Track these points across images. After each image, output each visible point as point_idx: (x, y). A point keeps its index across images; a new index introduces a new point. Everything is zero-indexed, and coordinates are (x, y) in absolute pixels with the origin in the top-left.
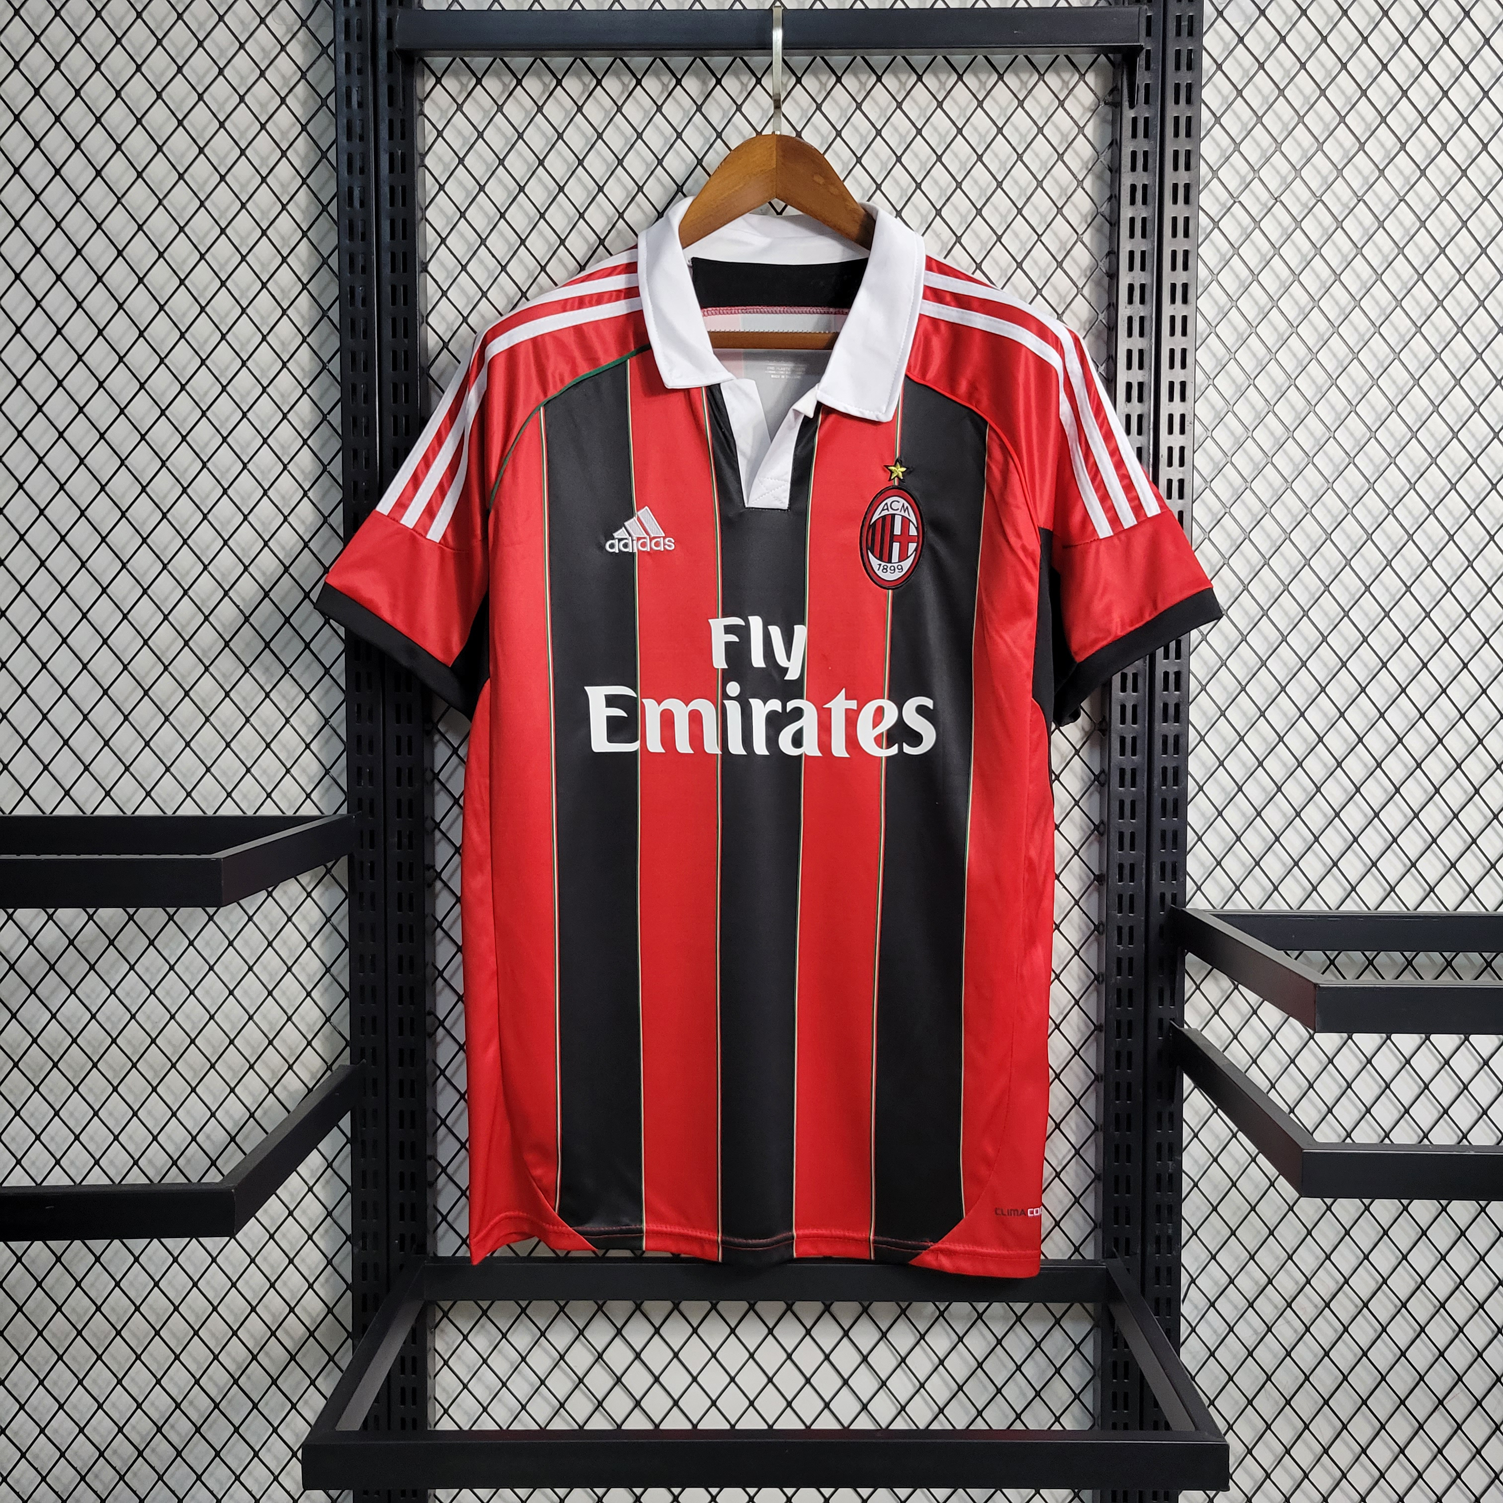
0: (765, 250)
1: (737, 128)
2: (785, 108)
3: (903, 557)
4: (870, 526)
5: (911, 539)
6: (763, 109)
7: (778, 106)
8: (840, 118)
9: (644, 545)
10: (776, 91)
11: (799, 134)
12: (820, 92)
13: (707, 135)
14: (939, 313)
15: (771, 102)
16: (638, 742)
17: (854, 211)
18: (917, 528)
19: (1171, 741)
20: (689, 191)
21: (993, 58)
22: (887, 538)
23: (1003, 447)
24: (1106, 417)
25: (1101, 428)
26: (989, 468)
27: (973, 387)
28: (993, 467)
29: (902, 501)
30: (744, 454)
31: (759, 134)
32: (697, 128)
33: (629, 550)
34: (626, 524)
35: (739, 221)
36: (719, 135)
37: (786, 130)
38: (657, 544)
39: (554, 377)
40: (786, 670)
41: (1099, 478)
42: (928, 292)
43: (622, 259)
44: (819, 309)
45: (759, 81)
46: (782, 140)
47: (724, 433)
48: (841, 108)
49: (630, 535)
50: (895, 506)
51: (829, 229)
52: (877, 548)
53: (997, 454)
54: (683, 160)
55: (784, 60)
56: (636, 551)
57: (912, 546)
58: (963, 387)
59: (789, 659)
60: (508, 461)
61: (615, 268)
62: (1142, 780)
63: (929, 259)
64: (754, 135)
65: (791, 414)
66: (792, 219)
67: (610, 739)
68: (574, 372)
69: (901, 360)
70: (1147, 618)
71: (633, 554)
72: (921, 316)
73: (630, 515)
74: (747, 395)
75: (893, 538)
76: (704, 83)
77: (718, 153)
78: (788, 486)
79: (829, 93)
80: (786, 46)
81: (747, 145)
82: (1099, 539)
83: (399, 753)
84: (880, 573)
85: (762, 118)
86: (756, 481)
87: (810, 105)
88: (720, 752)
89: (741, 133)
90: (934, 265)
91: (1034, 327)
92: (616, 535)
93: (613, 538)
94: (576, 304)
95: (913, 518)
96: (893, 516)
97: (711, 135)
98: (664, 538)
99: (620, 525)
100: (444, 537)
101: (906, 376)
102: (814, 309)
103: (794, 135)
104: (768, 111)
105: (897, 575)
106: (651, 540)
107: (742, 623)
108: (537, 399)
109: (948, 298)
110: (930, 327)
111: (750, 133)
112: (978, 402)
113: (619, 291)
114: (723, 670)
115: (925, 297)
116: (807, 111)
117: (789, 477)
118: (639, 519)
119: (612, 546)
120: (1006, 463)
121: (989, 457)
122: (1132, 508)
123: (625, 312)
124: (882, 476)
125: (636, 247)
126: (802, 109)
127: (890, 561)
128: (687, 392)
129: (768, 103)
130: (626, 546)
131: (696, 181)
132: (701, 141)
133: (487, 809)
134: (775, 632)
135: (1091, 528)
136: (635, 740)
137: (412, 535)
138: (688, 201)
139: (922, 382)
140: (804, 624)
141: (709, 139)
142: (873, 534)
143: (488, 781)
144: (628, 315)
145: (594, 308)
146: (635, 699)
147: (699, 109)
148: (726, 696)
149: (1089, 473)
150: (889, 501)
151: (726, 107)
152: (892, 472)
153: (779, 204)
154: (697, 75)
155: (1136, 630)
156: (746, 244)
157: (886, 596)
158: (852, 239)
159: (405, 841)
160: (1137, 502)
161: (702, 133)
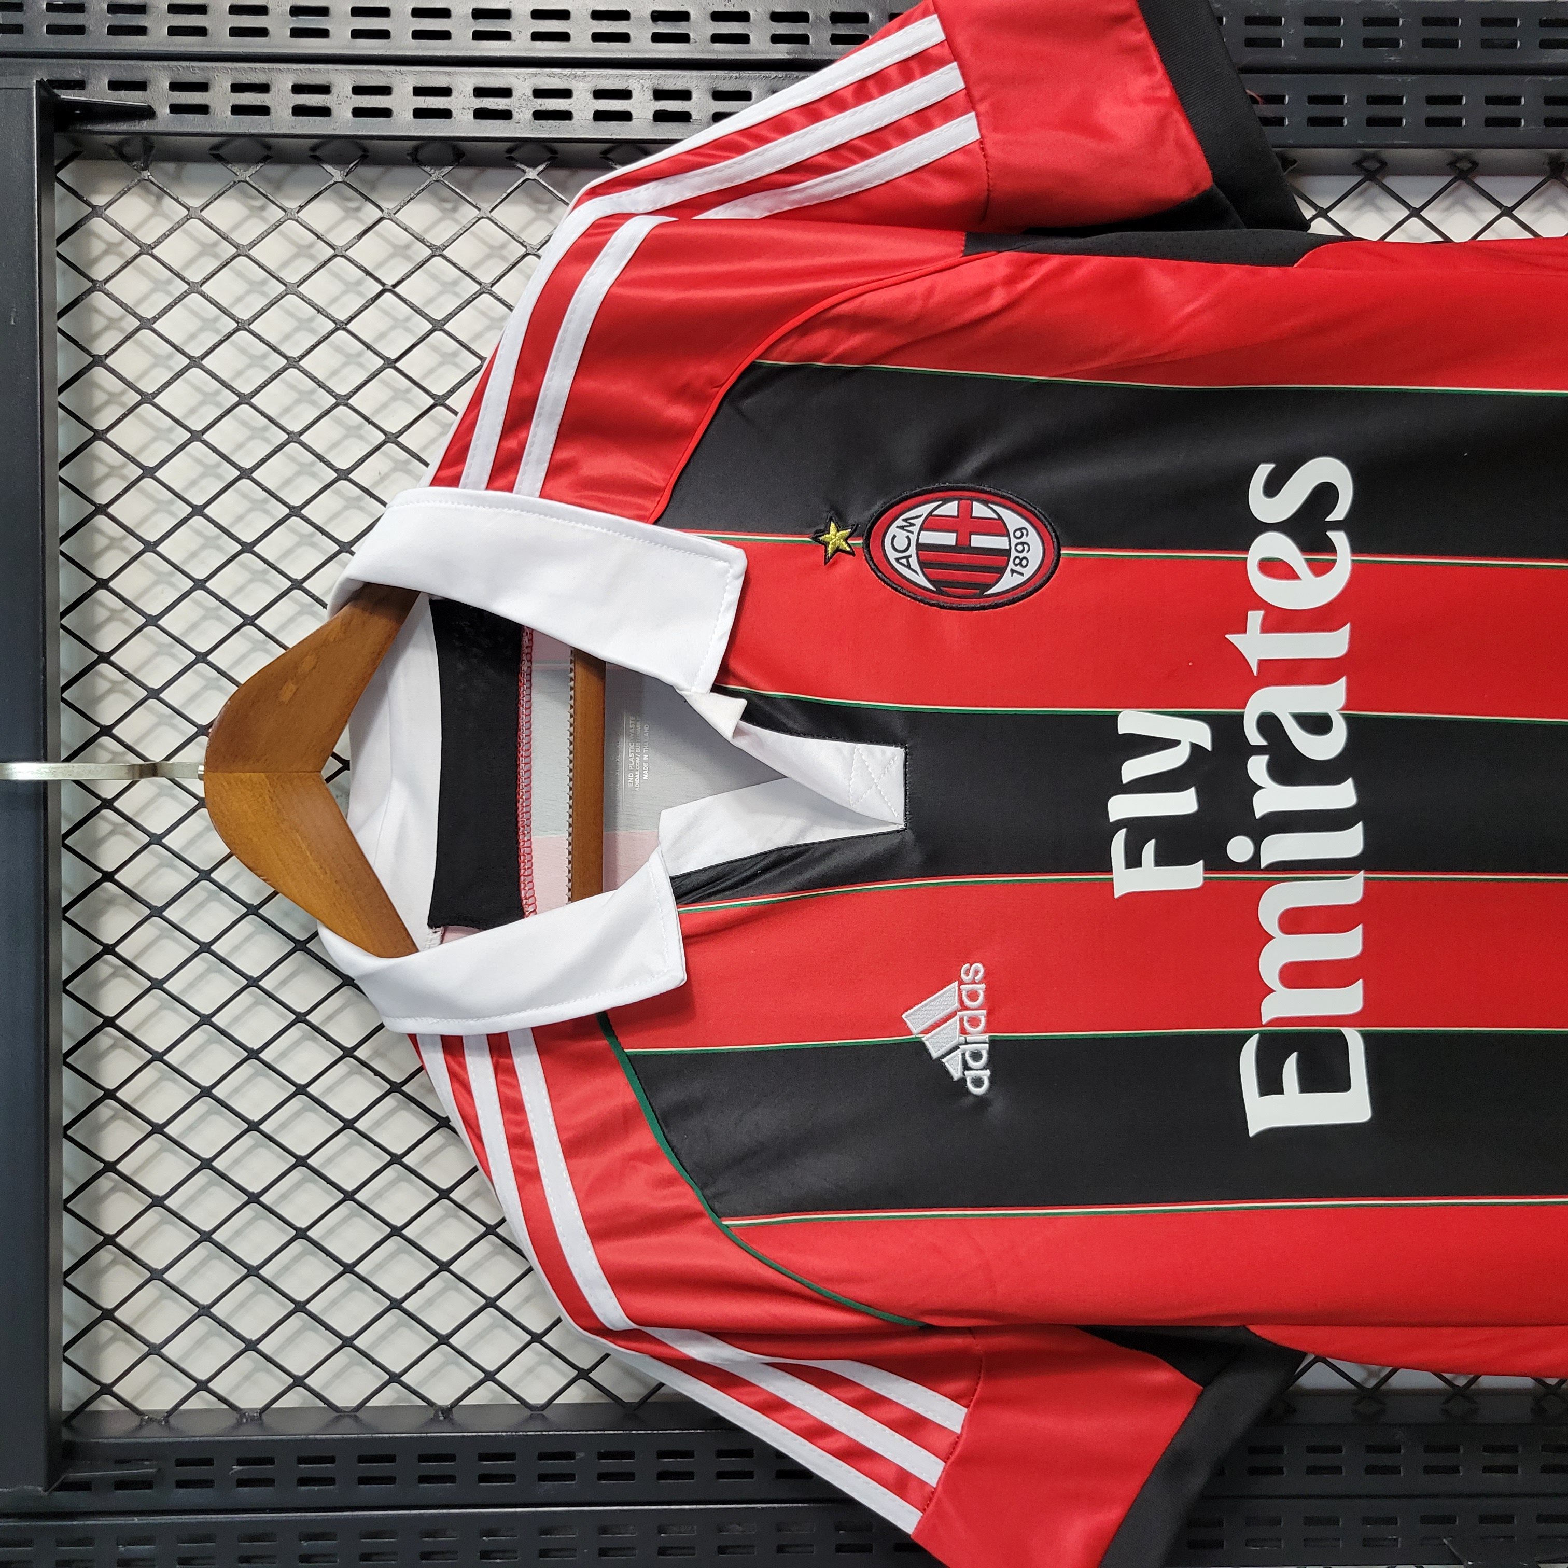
0: (415, 791)
1: (191, 843)
2: (156, 755)
3: (998, 527)
4: (939, 592)
5: (965, 513)
6: (159, 795)
7: (151, 770)
8: (173, 656)
9: (974, 1022)
10: (124, 772)
11: (202, 730)
12: (126, 693)
13: (204, 895)
14: (539, 462)
15: (143, 782)
16: (1346, 1031)
17: (346, 625)
18: (945, 501)
19: (1314, 32)
20: (304, 928)
21: (63, 377)
22: (963, 558)
23: (805, 329)
24: (744, 132)
25: (765, 140)
26: (841, 358)
27: (682, 393)
28: (842, 348)
29: (893, 530)
30: (803, 831)
31: (202, 803)
32: (191, 914)
33: (984, 1049)
34: (935, 1055)
35: (362, 838)
36: (205, 875)
37: (196, 753)
38: (973, 996)
39: (664, 1198)
40: (1195, 748)
41: (861, 144)
42: (501, 482)
43: (436, 1061)
44: (523, 691)
45: (108, 804)
46: (213, 761)
47: (765, 870)
48: (156, 654)
49: (956, 1048)
50: (901, 543)
51: (376, 676)
52: (980, 577)
53: (818, 340)
54: (248, 938)
55: (68, 759)
56: (986, 1037)
57: (979, 510)
58: (680, 413)
59: (1175, 743)
60: (827, 1290)
61: (453, 1075)
62: (1385, 84)
63: (436, 481)
64: (204, 811)
65: (741, 743)
66: (358, 743)
67: (1343, 1084)
68: (649, 1157)
69: (629, 533)
70: (1141, 36)
71: (993, 1043)
72: (542, 496)
73: (919, 1047)
74: (689, 827)
75: (962, 547)
76: (111, 901)
77: (236, 877)
78: (862, 748)
79: (129, 676)
80: (41, 754)
81: (222, 826)
82: (981, 142)
83: (1337, 1470)
84: (1028, 572)
85: (174, 797)
86: (857, 808)
87: (150, 710)
88: (1361, 875)
89: (199, 835)
90: (445, 473)
91: (572, 270)
92: (956, 1074)
93: (963, 1080)
94: (524, 1152)
95: (925, 510)
96: (920, 547)
97: (204, 889)
98: (961, 983)
99: (938, 1067)
100: (956, 1398)
101: (656, 523)
102: (524, 700)
103: (204, 740)
104: (161, 787)
105: (1033, 538)
106: (964, 1007)
107: (1122, 833)
108: (706, 1231)
109: (512, 444)
110: (564, 480)
111: (202, 818)
112: (714, 383)
113: (497, 1069)
114: (1207, 869)
115: (510, 489)
116: (160, 716)
117: (846, 747)
118: (926, 1032)
119: (978, 1082)
120: (837, 321)
121: (818, 358)
122: (924, 73)
123: (536, 1056)
124: (846, 565)
125: (413, 1038)
126: (158, 725)
127: (1007, 553)
128: (689, 939)
129: (146, 787)
130: (976, 1056)
131: (286, 914)
132: (214, 906)
133: (1501, 1331)
134: (1132, 770)
135: (959, 159)
136: (1341, 1036)
137: (956, 1464)
138: (326, 935)
139: (668, 493)
140: (1115, 717)
141: (211, 893)
142: (952, 585)
143: (1449, 1330)
144: (542, 1051)
145: (530, 1116)
146: (1263, 1036)
147: (157, 912)
148: (1253, 864)
149: (853, 163)
150: (892, 555)
151: (155, 862)
152: (838, 550)
153: (333, 765)
154: (97, 914)
155: (1164, 62)
156: (403, 827)
157: (1073, 559)
158: (397, 631)
159: (1502, 1459)
160: (913, 65)
161: (201, 905)
